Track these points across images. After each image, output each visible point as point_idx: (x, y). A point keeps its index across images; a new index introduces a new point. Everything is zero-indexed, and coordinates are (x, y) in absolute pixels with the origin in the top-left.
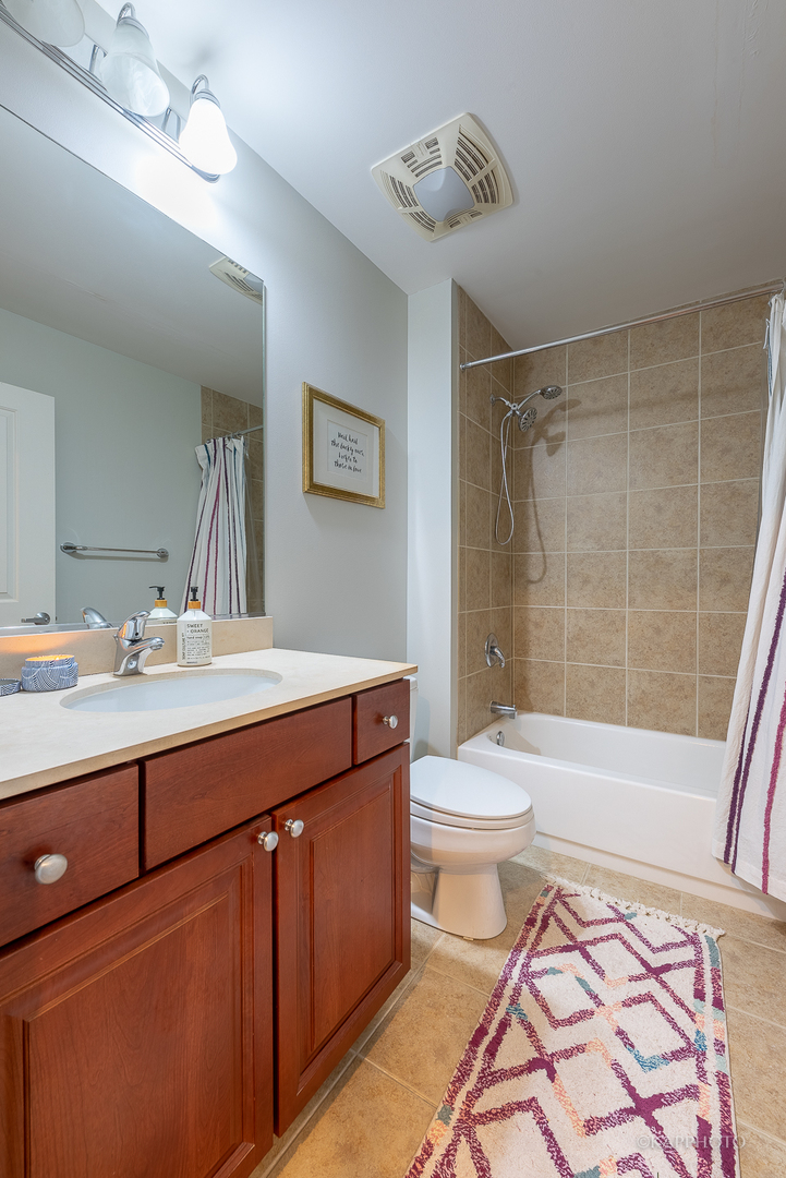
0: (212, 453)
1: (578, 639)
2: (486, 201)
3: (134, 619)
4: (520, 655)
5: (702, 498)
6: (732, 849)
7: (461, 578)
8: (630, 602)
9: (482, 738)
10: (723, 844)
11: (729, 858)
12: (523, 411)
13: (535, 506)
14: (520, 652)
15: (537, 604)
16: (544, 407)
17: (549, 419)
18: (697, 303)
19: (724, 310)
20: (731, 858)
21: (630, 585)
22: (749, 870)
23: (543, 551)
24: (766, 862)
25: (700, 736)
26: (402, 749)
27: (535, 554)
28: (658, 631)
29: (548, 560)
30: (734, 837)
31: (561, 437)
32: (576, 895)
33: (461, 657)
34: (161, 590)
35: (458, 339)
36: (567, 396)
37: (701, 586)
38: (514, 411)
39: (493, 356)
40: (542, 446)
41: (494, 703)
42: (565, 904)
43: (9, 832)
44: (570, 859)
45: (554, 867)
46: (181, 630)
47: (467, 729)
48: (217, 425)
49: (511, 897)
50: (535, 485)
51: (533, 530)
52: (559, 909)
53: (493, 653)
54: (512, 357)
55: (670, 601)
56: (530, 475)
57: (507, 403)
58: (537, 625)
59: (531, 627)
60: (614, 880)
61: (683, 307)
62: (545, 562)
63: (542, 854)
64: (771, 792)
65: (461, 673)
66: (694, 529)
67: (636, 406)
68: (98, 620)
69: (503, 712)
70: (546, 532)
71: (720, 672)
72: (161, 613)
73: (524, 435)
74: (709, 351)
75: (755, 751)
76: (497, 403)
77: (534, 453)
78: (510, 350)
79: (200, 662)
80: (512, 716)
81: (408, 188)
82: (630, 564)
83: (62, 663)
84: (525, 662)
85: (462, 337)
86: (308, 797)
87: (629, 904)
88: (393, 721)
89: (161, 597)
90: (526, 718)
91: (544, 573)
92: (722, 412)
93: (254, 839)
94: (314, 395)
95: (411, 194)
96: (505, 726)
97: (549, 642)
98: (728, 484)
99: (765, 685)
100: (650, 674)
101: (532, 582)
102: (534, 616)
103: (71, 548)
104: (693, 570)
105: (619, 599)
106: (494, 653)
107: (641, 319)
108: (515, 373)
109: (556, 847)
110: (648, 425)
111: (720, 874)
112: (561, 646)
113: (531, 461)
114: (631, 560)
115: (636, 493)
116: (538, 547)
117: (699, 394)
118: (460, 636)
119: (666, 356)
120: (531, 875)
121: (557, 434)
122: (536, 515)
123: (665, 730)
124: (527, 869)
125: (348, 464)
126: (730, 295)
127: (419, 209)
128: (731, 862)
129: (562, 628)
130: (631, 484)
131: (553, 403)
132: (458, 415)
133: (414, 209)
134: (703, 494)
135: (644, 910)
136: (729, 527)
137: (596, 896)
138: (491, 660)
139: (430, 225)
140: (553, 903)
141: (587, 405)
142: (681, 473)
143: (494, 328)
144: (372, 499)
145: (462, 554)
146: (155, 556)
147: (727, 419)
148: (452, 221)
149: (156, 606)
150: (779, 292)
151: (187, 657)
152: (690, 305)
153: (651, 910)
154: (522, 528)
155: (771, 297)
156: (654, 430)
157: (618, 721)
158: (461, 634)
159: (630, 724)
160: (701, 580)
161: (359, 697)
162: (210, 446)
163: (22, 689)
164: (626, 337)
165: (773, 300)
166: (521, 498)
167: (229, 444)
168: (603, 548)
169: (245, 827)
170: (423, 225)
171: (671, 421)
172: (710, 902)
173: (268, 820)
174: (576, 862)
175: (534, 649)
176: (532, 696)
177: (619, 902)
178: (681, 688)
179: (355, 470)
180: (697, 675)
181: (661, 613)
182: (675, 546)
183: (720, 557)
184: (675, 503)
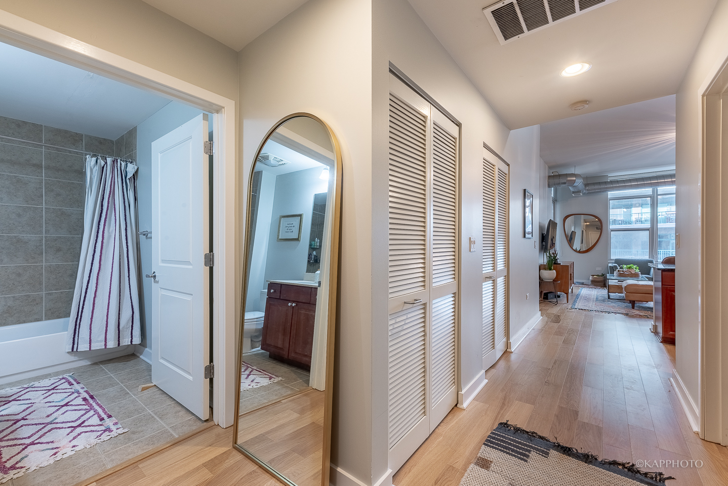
5: (45, 213)
6: (76, 345)
10: (71, 346)
20: (75, 348)
22: (83, 346)
24: (90, 340)
28: (19, 275)
30: (77, 340)
37: (46, 253)
55: (27, 260)
66: (41, 226)
71: (56, 290)
92: (56, 178)
98: (60, 209)
100: (13, 297)
104: (41, 246)
110: (11, 172)
117: (43, 167)
123: (24, 322)
134: (46, 211)
136: (60, 227)
142: (33, 200)
147: (59, 182)
150: (90, 155)
156: (15, 176)
160: (45, 250)
165: (88, 158)
171: (26, 175)
178: (34, 300)
180: (43, 293)
181: (20, 266)
182: (30, 234)
183: (56, 240)
184: (30, 214)
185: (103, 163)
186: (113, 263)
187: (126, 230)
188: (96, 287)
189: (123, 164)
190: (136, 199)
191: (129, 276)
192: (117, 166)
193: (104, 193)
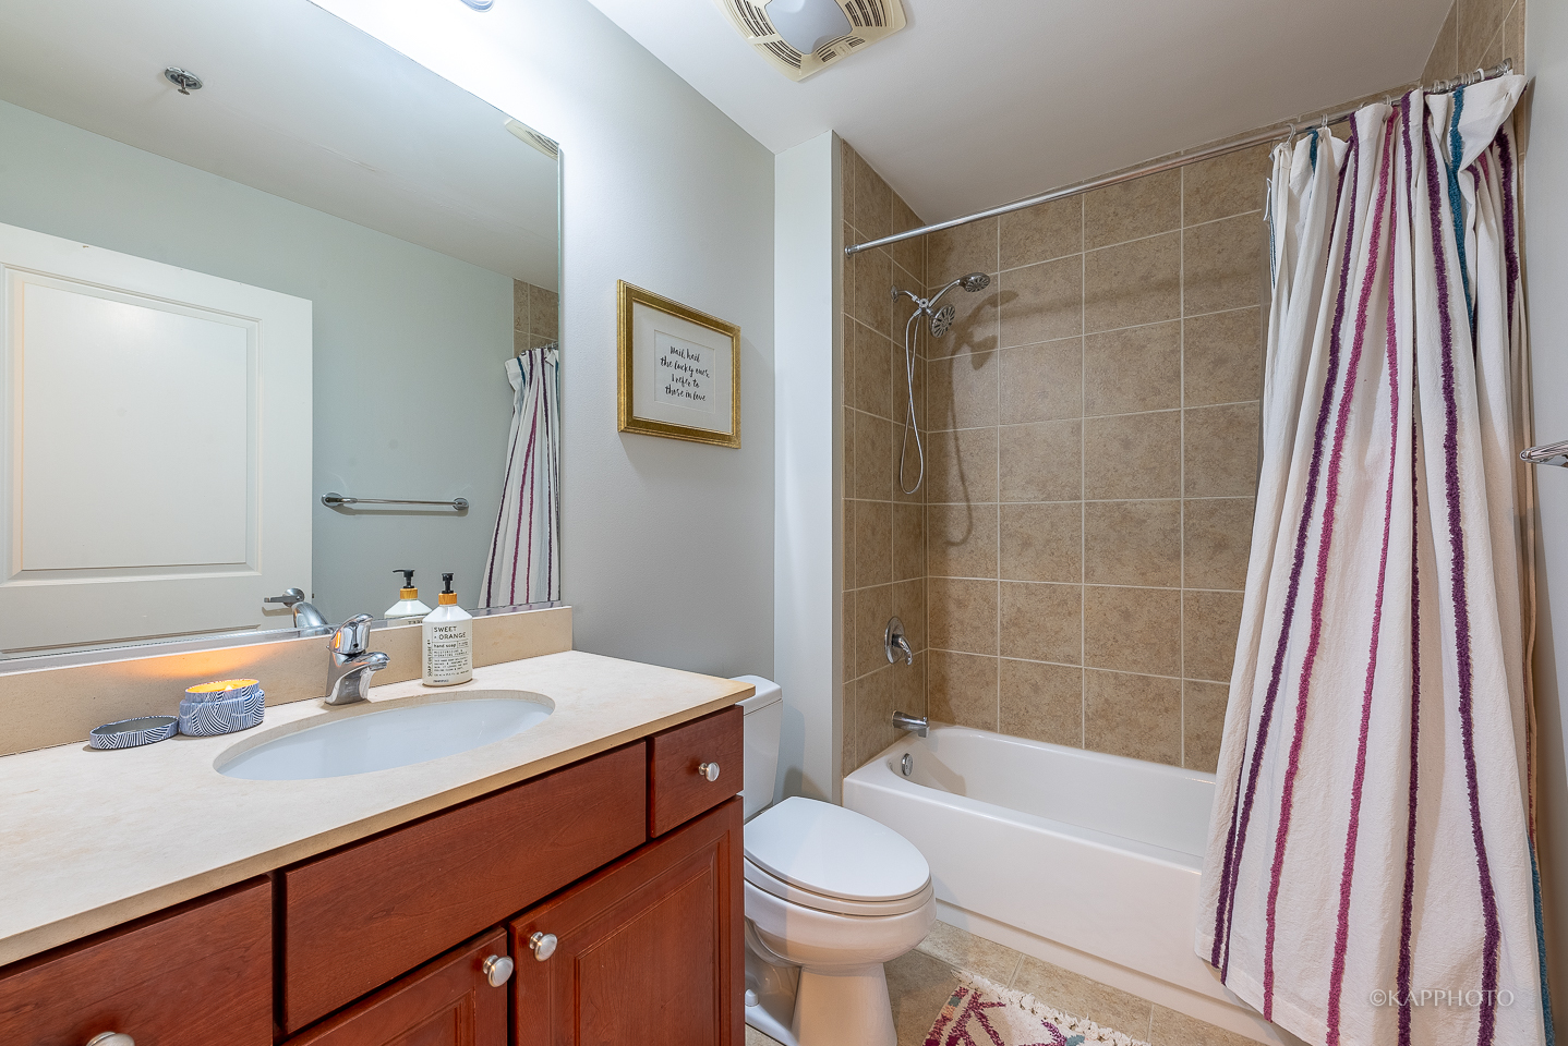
0: (527, 369)
1: (1015, 625)
2: (867, 24)
3: (353, 624)
4: (937, 645)
5: (1186, 429)
6: (1223, 946)
7: (846, 543)
8: (1086, 574)
9: (879, 766)
10: (1212, 938)
11: (1218, 958)
12: (936, 309)
13: (956, 439)
14: (937, 641)
15: (960, 575)
16: (965, 303)
17: (975, 317)
18: (1178, 155)
19: (1215, 164)
20: (1221, 961)
21: (1087, 549)
22: (1245, 981)
23: (968, 500)
24: (1269, 974)
25: (1187, 766)
26: (731, 806)
27: (957, 505)
28: (1126, 615)
29: (974, 514)
30: (1225, 930)
31: (991, 343)
32: (1000, 1004)
33: (848, 653)
34: (409, 575)
35: (842, 214)
36: (998, 287)
37: (1187, 554)
38: (924, 310)
39: (895, 234)
40: (965, 355)
41: (898, 714)
42: (982, 1017)
43: (37, 1005)
44: (996, 946)
45: (972, 958)
46: (428, 635)
47: (857, 750)
48: (536, 331)
49: (906, 1005)
50: (957, 409)
51: (954, 471)
52: (974, 1027)
53: (895, 643)
54: (925, 234)
55: (1143, 574)
56: (949, 396)
57: (914, 298)
58: (960, 604)
59: (952, 607)
60: (1057, 982)
61: (1158, 161)
62: (970, 517)
63: (958, 937)
64: (1276, 870)
65: (848, 674)
66: (1175, 472)
67: (1093, 300)
68: (315, 622)
69: (910, 727)
70: (971, 475)
71: (1211, 676)
72: (407, 607)
73: (942, 341)
74: (1195, 222)
75: (1254, 805)
76: (901, 298)
77: (955, 365)
78: (921, 224)
79: (452, 679)
80: (922, 733)
81: (758, 10)
82: (1087, 520)
83: (236, 693)
84: (943, 655)
85: (847, 211)
86: (572, 896)
87: (1074, 1020)
88: (712, 771)
89: (409, 585)
90: (946, 734)
91: (969, 531)
92: (1214, 307)
93: (478, 965)
94: (633, 297)
95: (763, 18)
96: (914, 747)
97: (977, 628)
98: (1224, 409)
99: (1268, 708)
100: (1116, 676)
101: (953, 544)
102: (955, 591)
103: (336, 500)
104: (1176, 531)
105: (1072, 570)
106: (898, 645)
107: (1099, 178)
108: (928, 256)
109: (976, 927)
110: (1109, 326)
111: (1206, 980)
112: (993, 633)
113: (950, 377)
114: (1089, 515)
115: (1094, 421)
116: (961, 495)
117: (1182, 282)
118: (846, 623)
119: (1135, 229)
120: (938, 970)
121: (986, 340)
122: (958, 451)
123: (1138, 755)
124: (933, 961)
125: (686, 389)
126: (1224, 142)
127: (775, 38)
128: (1221, 965)
129: (994, 608)
130: (1087, 408)
131: (980, 296)
132: (842, 319)
133: (769, 38)
134: (1188, 423)
135: (1096, 1031)
136: (1225, 469)
137: (1028, 1008)
138: (894, 654)
139: (794, 59)
140: (966, 1016)
141: (1027, 298)
142: (1157, 392)
143: (896, 196)
144: (722, 437)
145: (848, 509)
146: (451, 508)
147: (1221, 317)
148: (824, 53)
149: (402, 597)
150: (1284, 140)
151: (434, 673)
152: (1168, 158)
153: (1106, 1032)
154: (938, 469)
155: (1273, 147)
156: (1119, 334)
157: (1071, 741)
158: (848, 621)
159: (1089, 746)
160: (1186, 544)
161: (658, 741)
162: (525, 359)
163: (178, 733)
164: (1079, 203)
165: (1276, 152)
166: (938, 428)
167: (550, 357)
168: (1048, 497)
169: (463, 949)
170: (783, 59)
171: (1143, 320)
172: (1194, 1021)
173: (500, 936)
174: (1003, 950)
175: (956, 637)
176: (954, 702)
177: (1060, 1017)
178: (1160, 697)
179: (696, 397)
180: (1182, 679)
181: (1129, 590)
182: (1149, 497)
183: (1212, 513)
184: (1149, 436)
185: (1339, 146)
186: (1377, 619)
187: (1451, 445)
188: (1299, 728)
189: (1438, 104)
190: (1513, 269)
191: (1465, 708)
192: (1406, 133)
193: (1344, 285)
